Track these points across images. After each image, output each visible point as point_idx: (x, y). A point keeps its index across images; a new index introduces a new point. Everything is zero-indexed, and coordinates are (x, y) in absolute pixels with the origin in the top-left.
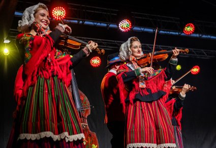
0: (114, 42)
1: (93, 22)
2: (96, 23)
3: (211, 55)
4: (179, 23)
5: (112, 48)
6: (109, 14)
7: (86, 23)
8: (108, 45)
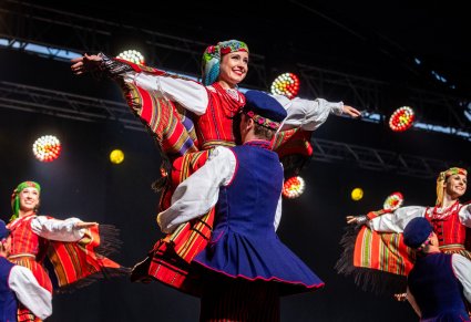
0: (98, 103)
1: (48, 47)
2: (54, 52)
3: (334, 152)
4: (263, 67)
5: (92, 118)
6: (90, 30)
7: (30, 47)
8: (81, 108)
